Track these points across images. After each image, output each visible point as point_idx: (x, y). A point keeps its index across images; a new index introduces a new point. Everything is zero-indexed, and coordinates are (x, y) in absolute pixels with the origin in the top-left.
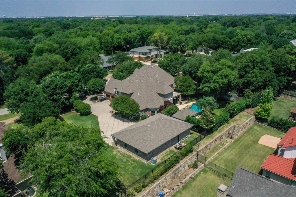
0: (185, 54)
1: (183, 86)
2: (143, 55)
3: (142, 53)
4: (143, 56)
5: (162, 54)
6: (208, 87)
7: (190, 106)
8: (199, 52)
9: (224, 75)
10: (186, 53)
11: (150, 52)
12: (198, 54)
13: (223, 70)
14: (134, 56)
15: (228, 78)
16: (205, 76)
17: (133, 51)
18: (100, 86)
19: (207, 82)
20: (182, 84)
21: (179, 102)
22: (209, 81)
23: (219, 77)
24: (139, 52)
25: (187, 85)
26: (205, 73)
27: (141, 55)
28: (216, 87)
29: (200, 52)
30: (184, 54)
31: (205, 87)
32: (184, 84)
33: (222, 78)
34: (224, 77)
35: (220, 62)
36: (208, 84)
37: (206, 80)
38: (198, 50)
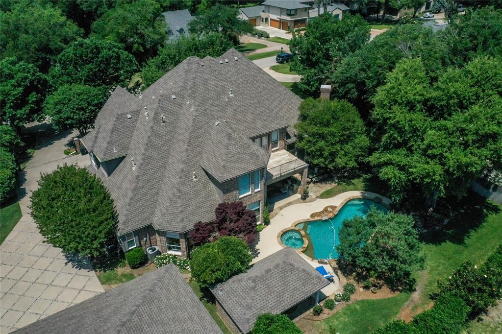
0: (396, 18)
1: (322, 137)
2: (288, 15)
3: (287, 10)
4: (288, 18)
5: (338, 15)
6: (402, 168)
7: (331, 215)
8: (433, 13)
9: (477, 133)
10: (399, 15)
11: (306, 9)
12: (429, 17)
13: (476, 108)
14: (270, 17)
15: (493, 146)
16: (392, 122)
17: (269, 6)
18: (77, 109)
19: (398, 146)
20: (315, 129)
21: (299, 190)
22: (405, 143)
23: (450, 134)
24: (281, 8)
25: (333, 135)
26: (395, 108)
27: (283, 15)
28: (428, 180)
29: (436, 13)
30: (394, 17)
31: (387, 164)
32: (326, 130)
33: (466, 145)
34: (474, 142)
35: (469, 67)
36: (399, 156)
37: (395, 139)
38: (430, 9)
